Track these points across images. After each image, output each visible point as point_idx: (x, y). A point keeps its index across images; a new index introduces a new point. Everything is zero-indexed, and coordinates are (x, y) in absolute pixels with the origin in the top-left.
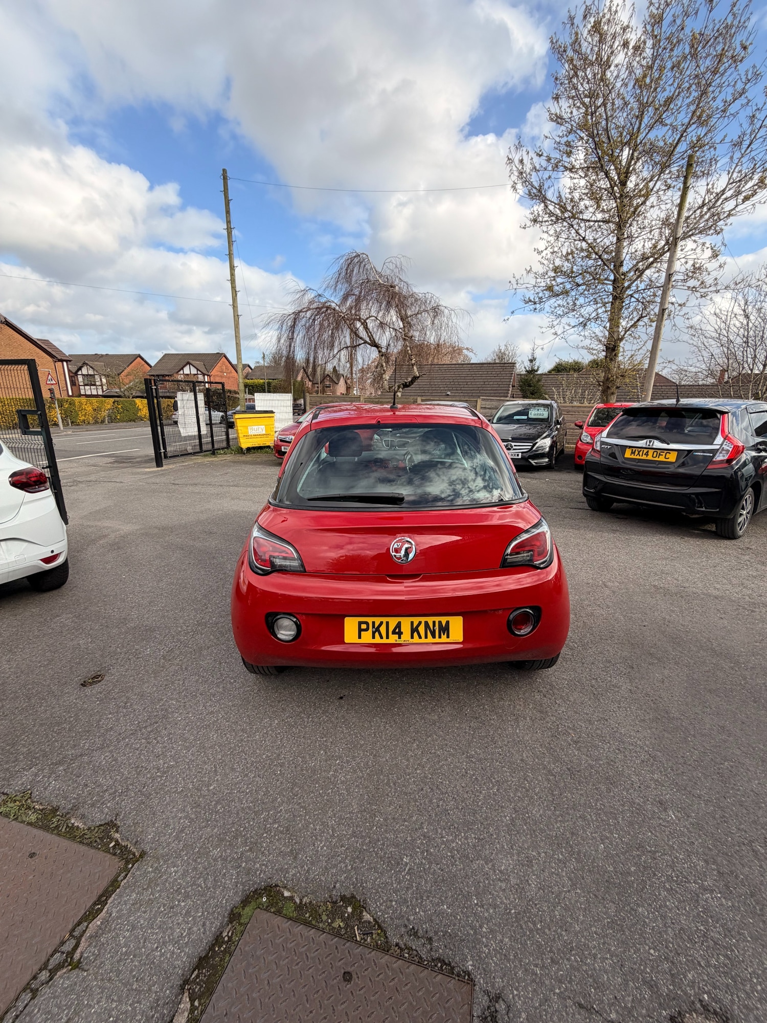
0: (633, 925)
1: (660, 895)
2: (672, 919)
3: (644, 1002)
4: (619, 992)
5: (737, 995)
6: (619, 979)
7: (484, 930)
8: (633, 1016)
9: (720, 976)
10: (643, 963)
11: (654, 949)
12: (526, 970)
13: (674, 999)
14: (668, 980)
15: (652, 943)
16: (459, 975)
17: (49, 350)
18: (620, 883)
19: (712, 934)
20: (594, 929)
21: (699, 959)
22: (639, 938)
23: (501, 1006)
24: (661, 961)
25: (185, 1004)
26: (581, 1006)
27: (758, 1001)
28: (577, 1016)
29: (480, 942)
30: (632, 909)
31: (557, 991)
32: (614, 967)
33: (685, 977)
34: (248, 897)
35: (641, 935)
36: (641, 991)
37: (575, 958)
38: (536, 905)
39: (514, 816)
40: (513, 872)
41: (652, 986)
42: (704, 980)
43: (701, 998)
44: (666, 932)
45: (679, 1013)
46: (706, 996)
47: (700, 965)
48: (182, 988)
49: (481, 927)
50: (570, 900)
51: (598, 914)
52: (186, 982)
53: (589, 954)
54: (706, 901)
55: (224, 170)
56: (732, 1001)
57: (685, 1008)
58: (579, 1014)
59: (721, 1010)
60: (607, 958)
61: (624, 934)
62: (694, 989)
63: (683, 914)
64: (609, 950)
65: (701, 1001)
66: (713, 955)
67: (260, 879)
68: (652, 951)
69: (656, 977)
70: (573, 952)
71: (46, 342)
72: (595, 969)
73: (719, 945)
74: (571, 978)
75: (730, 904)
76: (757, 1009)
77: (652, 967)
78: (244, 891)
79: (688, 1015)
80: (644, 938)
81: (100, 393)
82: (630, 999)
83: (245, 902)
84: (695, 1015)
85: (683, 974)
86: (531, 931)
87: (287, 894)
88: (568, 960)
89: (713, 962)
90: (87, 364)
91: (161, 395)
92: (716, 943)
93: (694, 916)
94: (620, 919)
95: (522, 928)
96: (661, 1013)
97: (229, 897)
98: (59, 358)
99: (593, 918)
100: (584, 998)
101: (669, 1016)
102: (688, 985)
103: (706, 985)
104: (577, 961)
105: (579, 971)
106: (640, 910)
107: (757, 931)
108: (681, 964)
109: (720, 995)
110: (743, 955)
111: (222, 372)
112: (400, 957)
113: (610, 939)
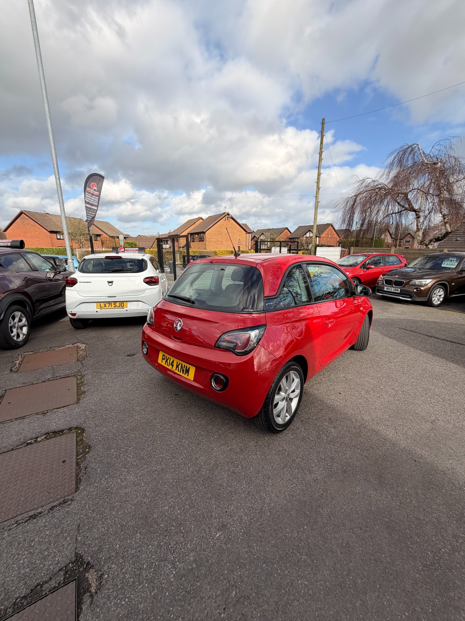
0: (128, 534)
1: (153, 541)
2: (141, 550)
3: (91, 548)
4: (91, 537)
5: (114, 591)
6: (97, 536)
7: (96, 484)
8: (82, 546)
9: (120, 580)
10: (109, 543)
11: (119, 546)
12: (86, 503)
13: (98, 561)
14: (106, 556)
15: (122, 545)
16: (77, 487)
17: (245, 228)
18: (149, 522)
19: (144, 572)
20: (116, 519)
21: (125, 568)
22: (122, 539)
23: (69, 502)
24: (115, 551)
25: (43, 437)
26: (79, 526)
27: (115, 603)
28: (74, 526)
29: (90, 486)
30: (137, 531)
31: (82, 516)
32: (102, 532)
33: (111, 564)
34: (78, 427)
35: (124, 539)
36: (95, 546)
37: (99, 517)
38: (117, 495)
39: (159, 470)
40: (128, 482)
41: (100, 550)
42: (114, 573)
43: (105, 574)
44: (132, 549)
45: (93, 566)
46: (106, 576)
47: (122, 570)
48: (46, 434)
49: (97, 483)
50: (127, 506)
51: (125, 518)
52: (48, 433)
53: (103, 521)
54: (164, 565)
55: (323, 120)
56: (109, 589)
57: (97, 568)
58: (75, 526)
59: (103, 585)
60: (105, 528)
61: (121, 532)
62: (107, 569)
63: (148, 555)
64: (109, 528)
65: (103, 574)
66: (131, 574)
67: (84, 426)
68: (118, 546)
69: (105, 550)
70: (101, 515)
71: (245, 225)
72: (97, 525)
73: (139, 577)
74: (89, 518)
75: (172, 580)
76: (111, 603)
77: (109, 548)
78: (78, 425)
79: (94, 570)
80: (123, 541)
81: (266, 248)
82: (90, 543)
83: (76, 428)
84: (95, 574)
85: (113, 562)
86: (103, 498)
87: (84, 434)
88: (97, 515)
89: (127, 576)
90: (263, 234)
91: (292, 248)
92: (139, 575)
93: (150, 561)
94: (128, 528)
95: (103, 495)
96: (89, 557)
97: (74, 424)
98: (248, 232)
99: (122, 517)
100: (83, 526)
101: (89, 561)
102: (108, 567)
103: (112, 574)
104: (98, 518)
105: (93, 520)
106: (138, 535)
107: (161, 598)
108: (118, 560)
109: (110, 582)
110: (140, 591)
111: (328, 235)
112: (77, 470)
113: (115, 527)
